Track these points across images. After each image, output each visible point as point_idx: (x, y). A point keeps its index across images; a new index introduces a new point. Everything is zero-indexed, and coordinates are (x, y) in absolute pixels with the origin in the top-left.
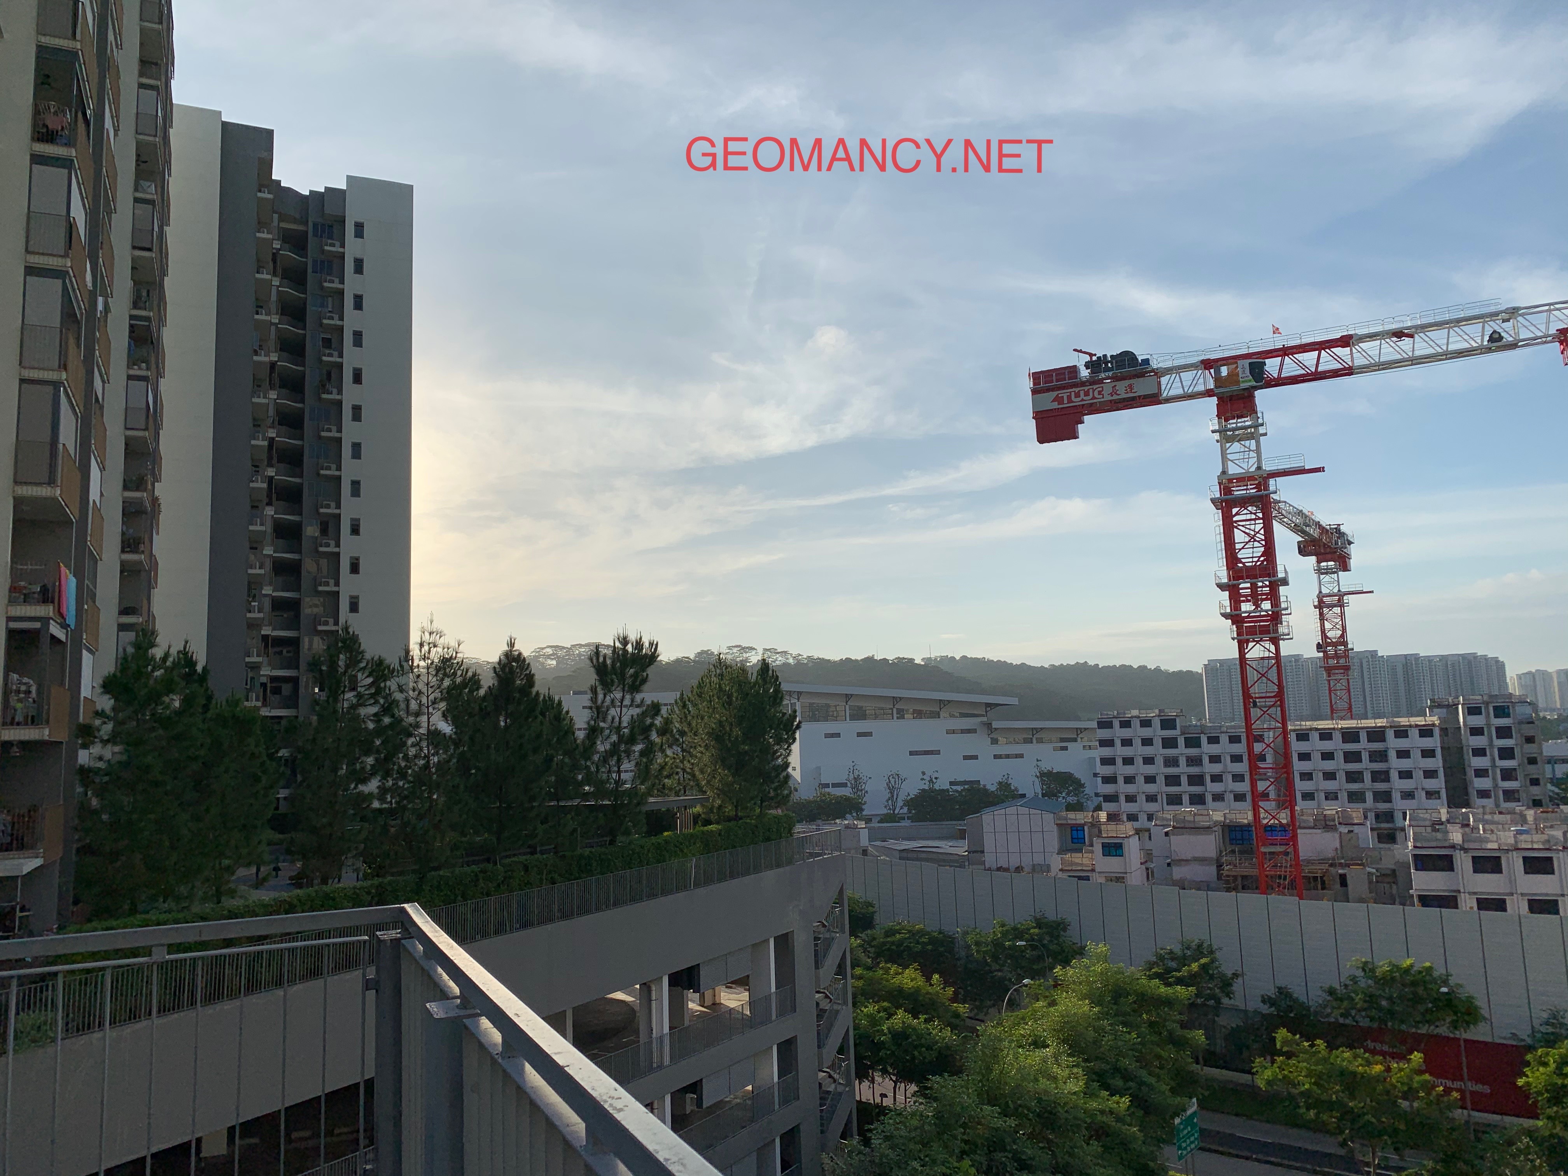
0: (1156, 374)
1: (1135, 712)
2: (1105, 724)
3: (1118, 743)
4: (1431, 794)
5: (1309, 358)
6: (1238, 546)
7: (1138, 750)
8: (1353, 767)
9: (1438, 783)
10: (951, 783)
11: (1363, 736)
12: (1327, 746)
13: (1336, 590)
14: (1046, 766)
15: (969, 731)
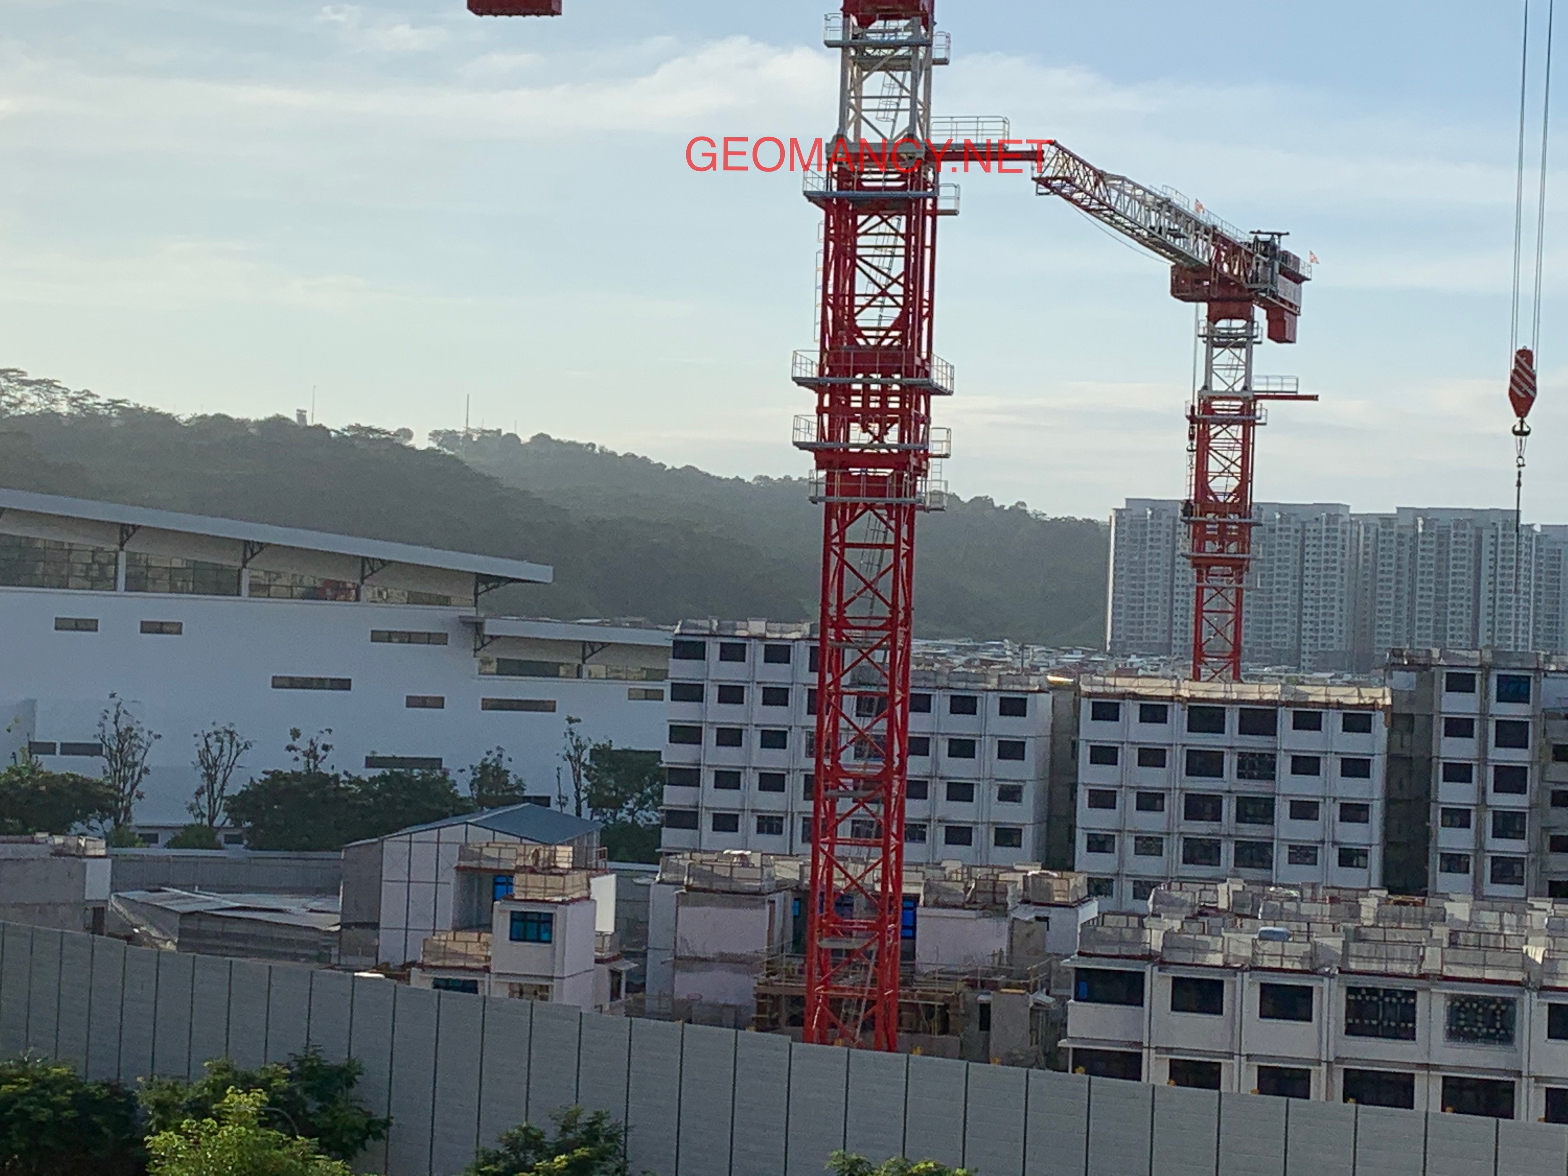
1: (757, 627)
2: (689, 649)
3: (712, 693)
4: (1349, 857)
6: (859, 301)
7: (755, 714)
8: (1203, 785)
9: (1368, 835)
10: (371, 762)
11: (1232, 719)
12: (1153, 734)
13: (1238, 387)
14: (595, 735)
15: (430, 638)
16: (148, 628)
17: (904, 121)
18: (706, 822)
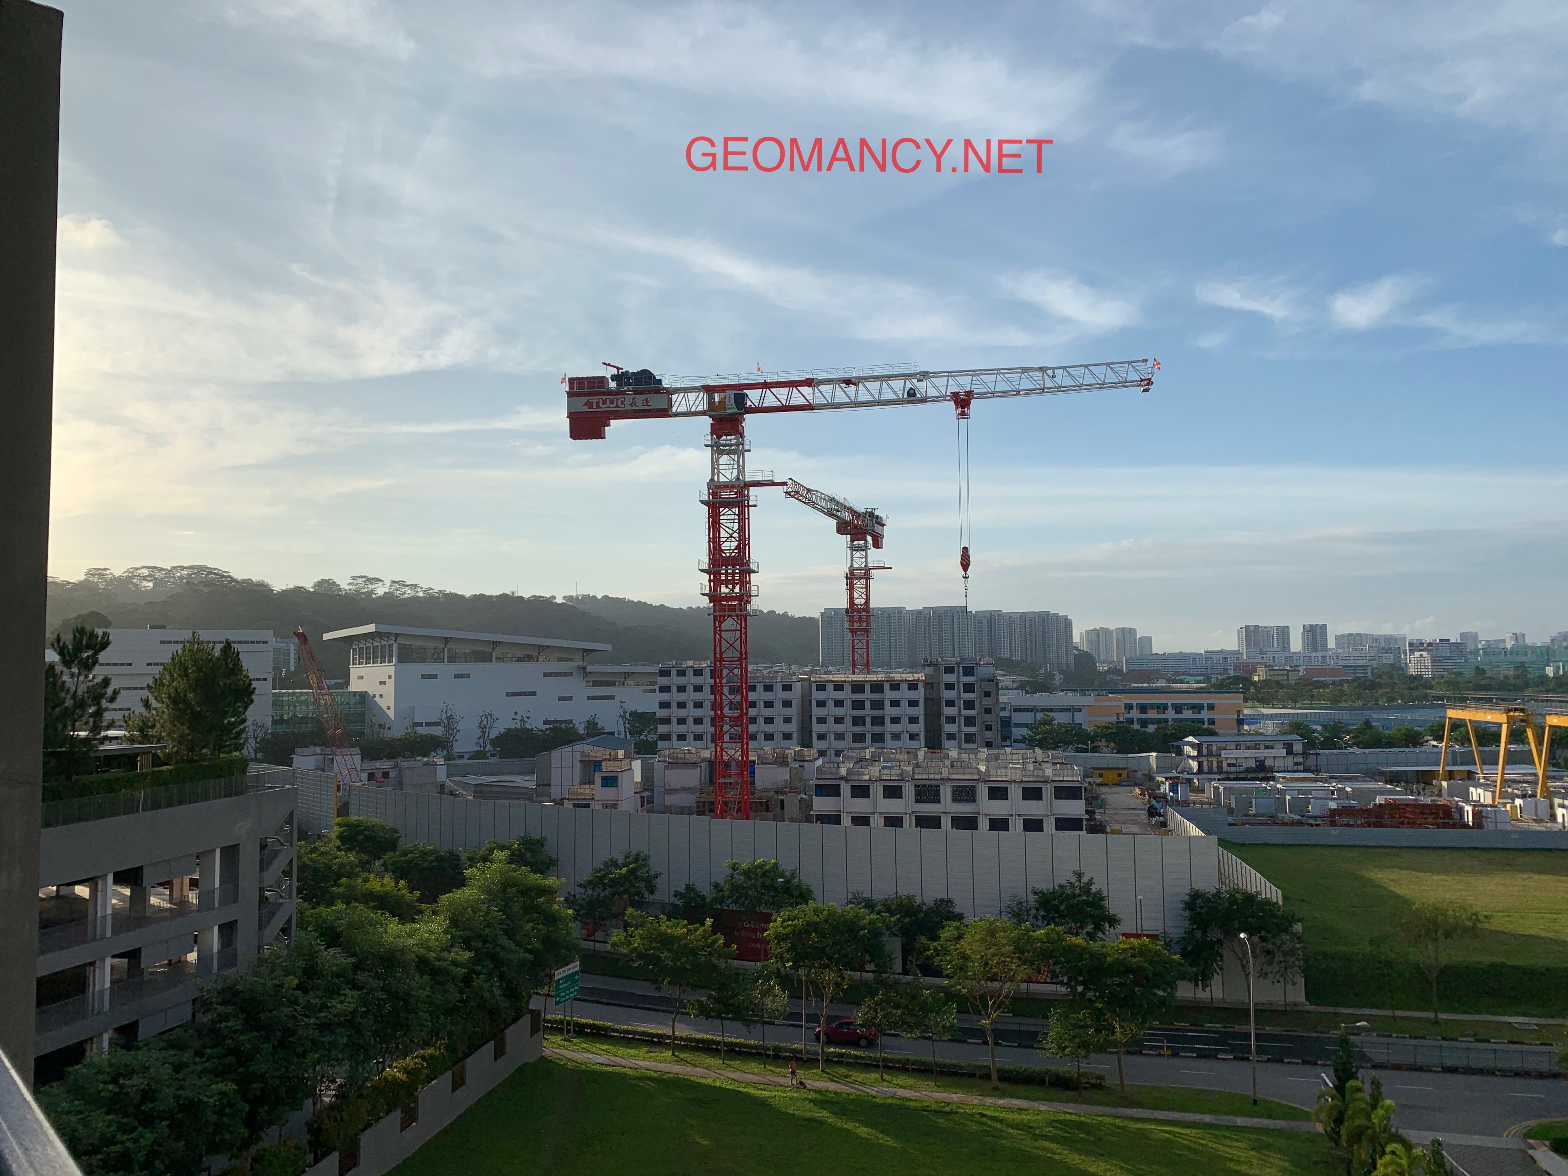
0: (667, 392)
1: (690, 663)
2: (665, 673)
3: (674, 689)
4: (913, 737)
5: (782, 393)
7: (691, 696)
8: (858, 713)
9: (919, 728)
10: (545, 723)
11: (867, 688)
12: (839, 695)
13: (863, 565)
14: (630, 707)
15: (565, 674)
16: (457, 676)
17: (735, 472)
18: (674, 738)
